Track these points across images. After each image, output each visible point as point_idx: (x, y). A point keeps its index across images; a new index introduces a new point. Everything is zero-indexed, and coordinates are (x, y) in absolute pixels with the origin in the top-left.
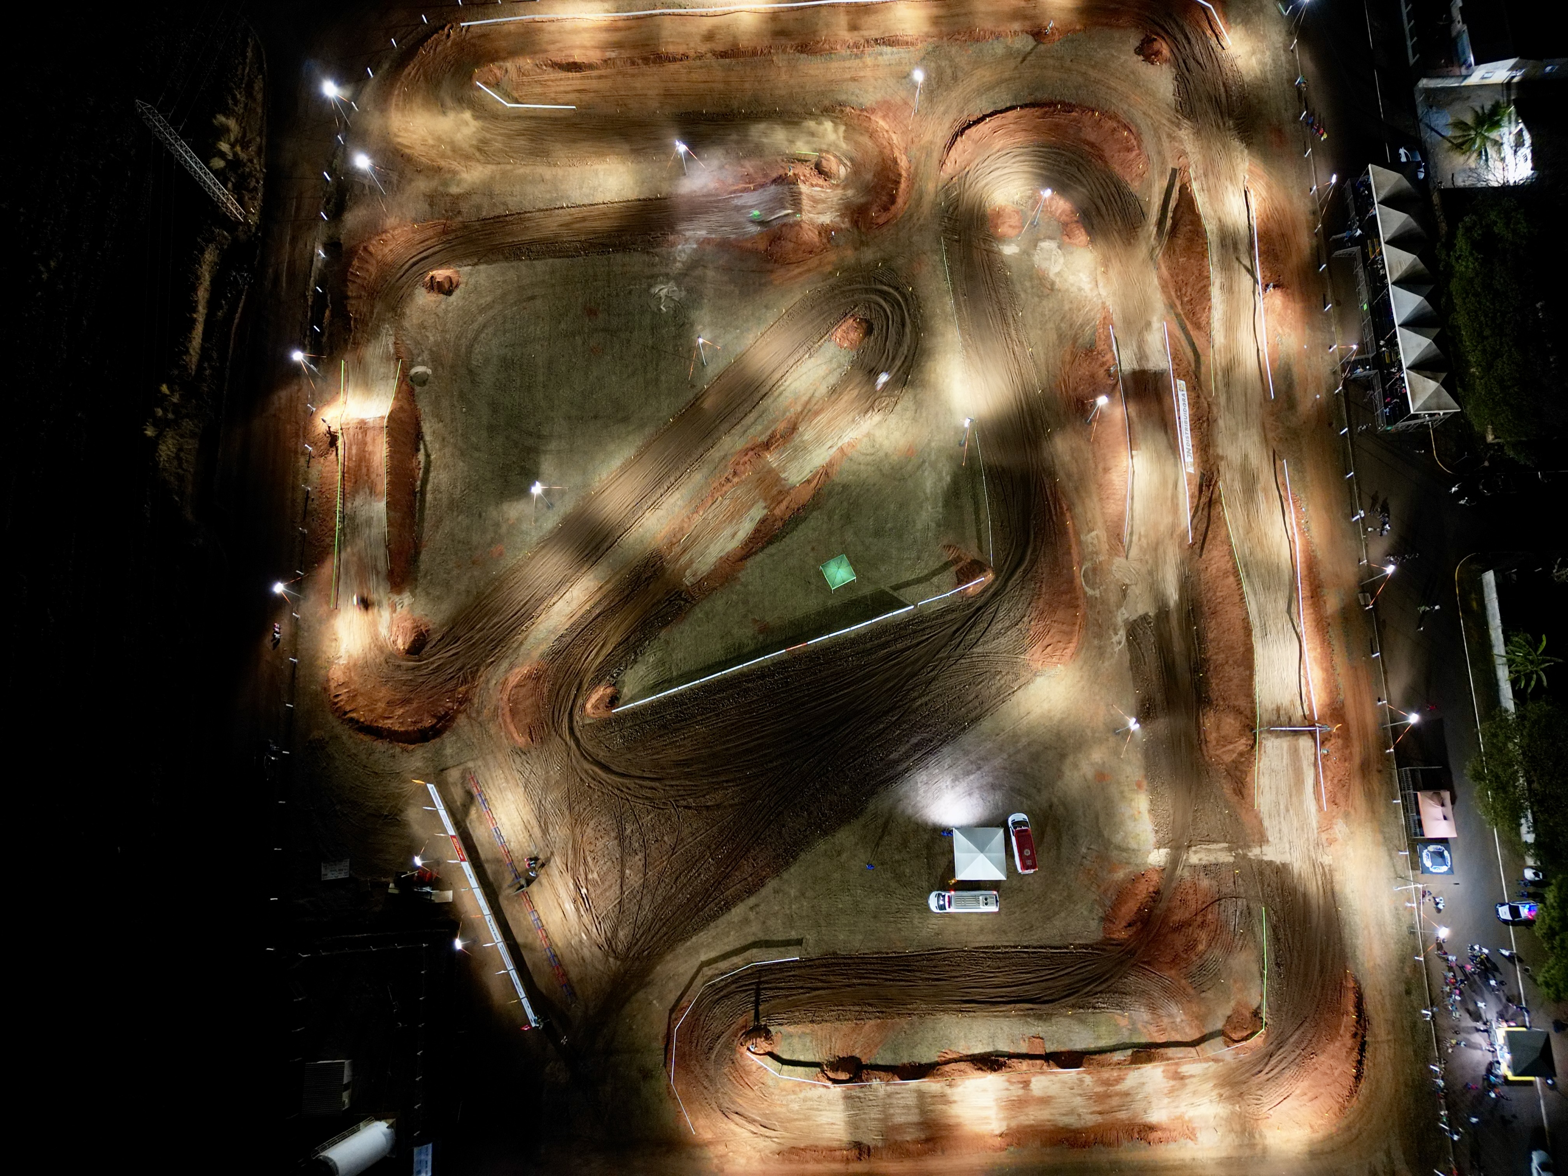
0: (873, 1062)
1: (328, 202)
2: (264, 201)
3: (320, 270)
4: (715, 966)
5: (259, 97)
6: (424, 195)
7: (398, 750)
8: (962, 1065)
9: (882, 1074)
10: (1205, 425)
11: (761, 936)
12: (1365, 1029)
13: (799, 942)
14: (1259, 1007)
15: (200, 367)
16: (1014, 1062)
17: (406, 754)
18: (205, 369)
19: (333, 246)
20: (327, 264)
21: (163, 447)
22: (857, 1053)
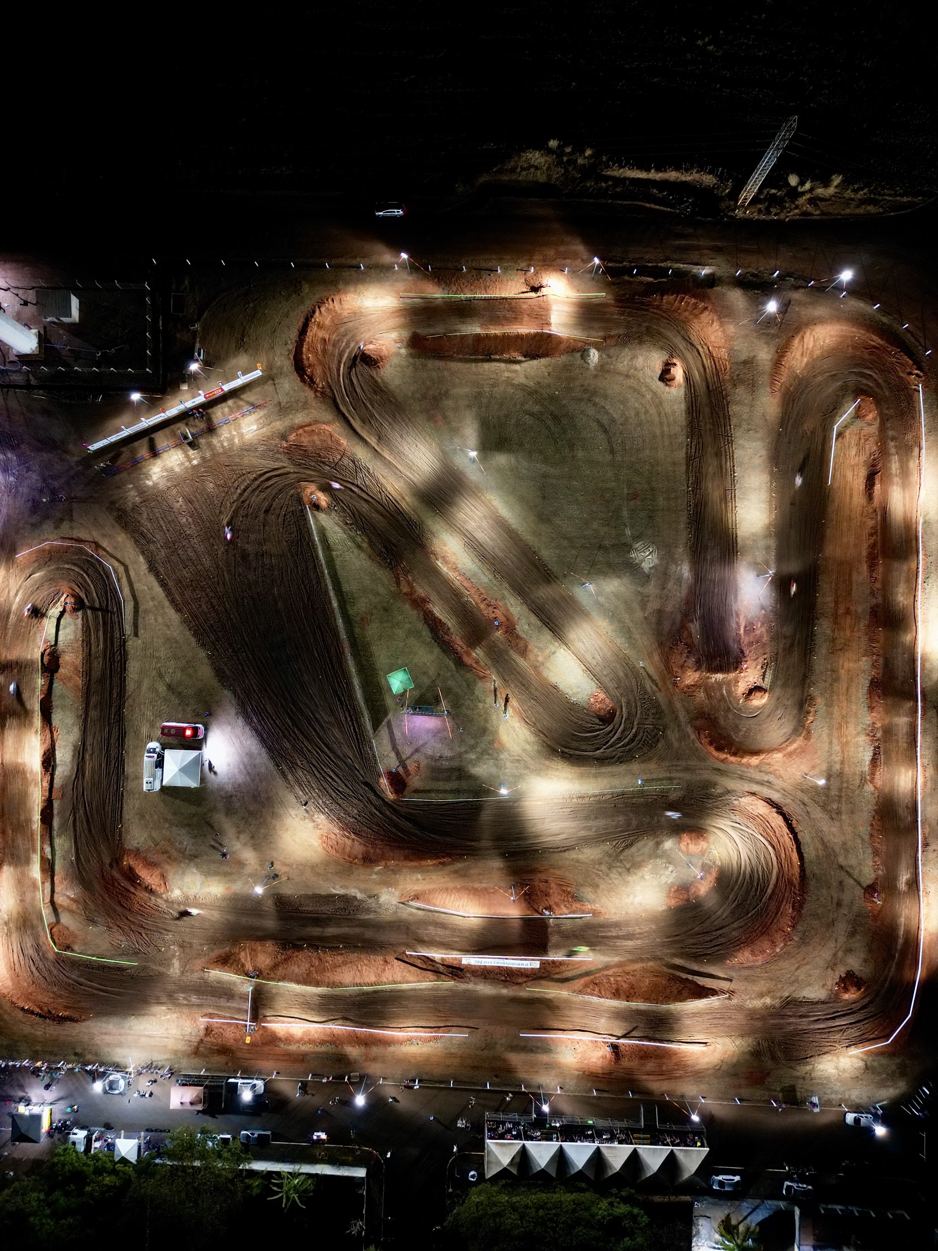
0: (55, 681)
1: (753, 275)
2: (758, 221)
3: (690, 272)
4: (124, 575)
5: (861, 210)
6: (754, 357)
7: (290, 347)
8: (48, 741)
9: (46, 687)
10: (503, 978)
11: (142, 608)
12: (54, 1020)
13: (136, 634)
14: (73, 951)
15: (607, 178)
16: (48, 778)
17: (287, 353)
18: (606, 182)
19: (712, 281)
20: (695, 277)
21: (537, 154)
22: (61, 670)
